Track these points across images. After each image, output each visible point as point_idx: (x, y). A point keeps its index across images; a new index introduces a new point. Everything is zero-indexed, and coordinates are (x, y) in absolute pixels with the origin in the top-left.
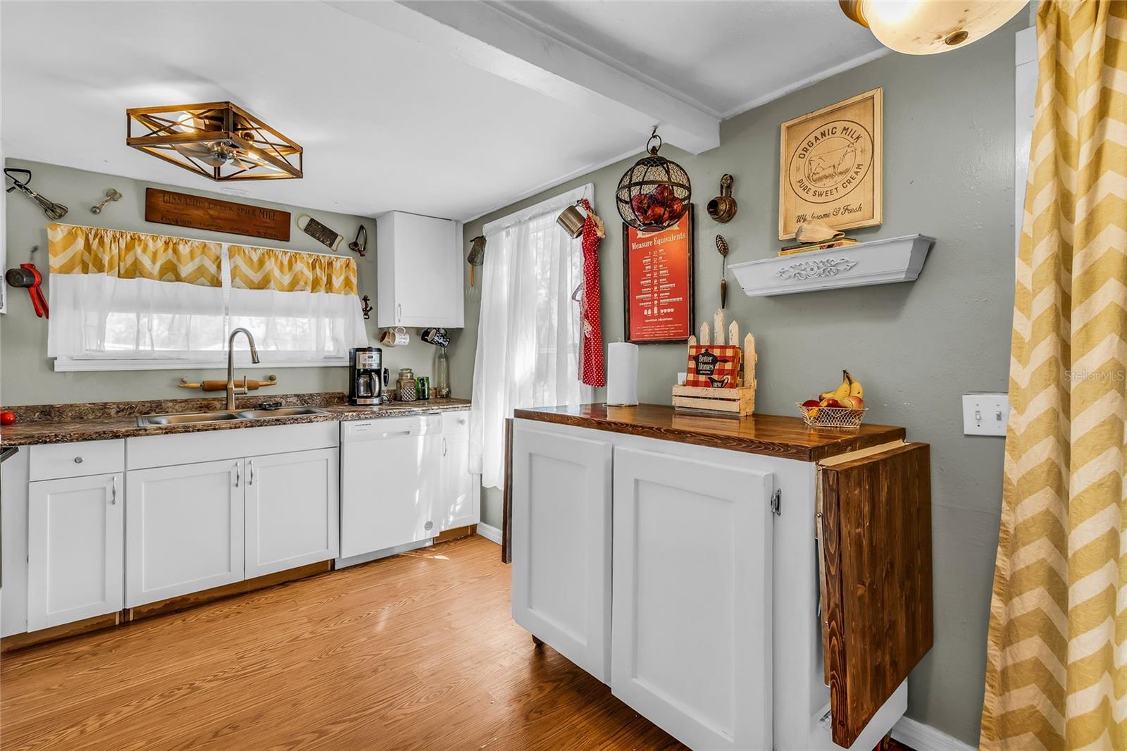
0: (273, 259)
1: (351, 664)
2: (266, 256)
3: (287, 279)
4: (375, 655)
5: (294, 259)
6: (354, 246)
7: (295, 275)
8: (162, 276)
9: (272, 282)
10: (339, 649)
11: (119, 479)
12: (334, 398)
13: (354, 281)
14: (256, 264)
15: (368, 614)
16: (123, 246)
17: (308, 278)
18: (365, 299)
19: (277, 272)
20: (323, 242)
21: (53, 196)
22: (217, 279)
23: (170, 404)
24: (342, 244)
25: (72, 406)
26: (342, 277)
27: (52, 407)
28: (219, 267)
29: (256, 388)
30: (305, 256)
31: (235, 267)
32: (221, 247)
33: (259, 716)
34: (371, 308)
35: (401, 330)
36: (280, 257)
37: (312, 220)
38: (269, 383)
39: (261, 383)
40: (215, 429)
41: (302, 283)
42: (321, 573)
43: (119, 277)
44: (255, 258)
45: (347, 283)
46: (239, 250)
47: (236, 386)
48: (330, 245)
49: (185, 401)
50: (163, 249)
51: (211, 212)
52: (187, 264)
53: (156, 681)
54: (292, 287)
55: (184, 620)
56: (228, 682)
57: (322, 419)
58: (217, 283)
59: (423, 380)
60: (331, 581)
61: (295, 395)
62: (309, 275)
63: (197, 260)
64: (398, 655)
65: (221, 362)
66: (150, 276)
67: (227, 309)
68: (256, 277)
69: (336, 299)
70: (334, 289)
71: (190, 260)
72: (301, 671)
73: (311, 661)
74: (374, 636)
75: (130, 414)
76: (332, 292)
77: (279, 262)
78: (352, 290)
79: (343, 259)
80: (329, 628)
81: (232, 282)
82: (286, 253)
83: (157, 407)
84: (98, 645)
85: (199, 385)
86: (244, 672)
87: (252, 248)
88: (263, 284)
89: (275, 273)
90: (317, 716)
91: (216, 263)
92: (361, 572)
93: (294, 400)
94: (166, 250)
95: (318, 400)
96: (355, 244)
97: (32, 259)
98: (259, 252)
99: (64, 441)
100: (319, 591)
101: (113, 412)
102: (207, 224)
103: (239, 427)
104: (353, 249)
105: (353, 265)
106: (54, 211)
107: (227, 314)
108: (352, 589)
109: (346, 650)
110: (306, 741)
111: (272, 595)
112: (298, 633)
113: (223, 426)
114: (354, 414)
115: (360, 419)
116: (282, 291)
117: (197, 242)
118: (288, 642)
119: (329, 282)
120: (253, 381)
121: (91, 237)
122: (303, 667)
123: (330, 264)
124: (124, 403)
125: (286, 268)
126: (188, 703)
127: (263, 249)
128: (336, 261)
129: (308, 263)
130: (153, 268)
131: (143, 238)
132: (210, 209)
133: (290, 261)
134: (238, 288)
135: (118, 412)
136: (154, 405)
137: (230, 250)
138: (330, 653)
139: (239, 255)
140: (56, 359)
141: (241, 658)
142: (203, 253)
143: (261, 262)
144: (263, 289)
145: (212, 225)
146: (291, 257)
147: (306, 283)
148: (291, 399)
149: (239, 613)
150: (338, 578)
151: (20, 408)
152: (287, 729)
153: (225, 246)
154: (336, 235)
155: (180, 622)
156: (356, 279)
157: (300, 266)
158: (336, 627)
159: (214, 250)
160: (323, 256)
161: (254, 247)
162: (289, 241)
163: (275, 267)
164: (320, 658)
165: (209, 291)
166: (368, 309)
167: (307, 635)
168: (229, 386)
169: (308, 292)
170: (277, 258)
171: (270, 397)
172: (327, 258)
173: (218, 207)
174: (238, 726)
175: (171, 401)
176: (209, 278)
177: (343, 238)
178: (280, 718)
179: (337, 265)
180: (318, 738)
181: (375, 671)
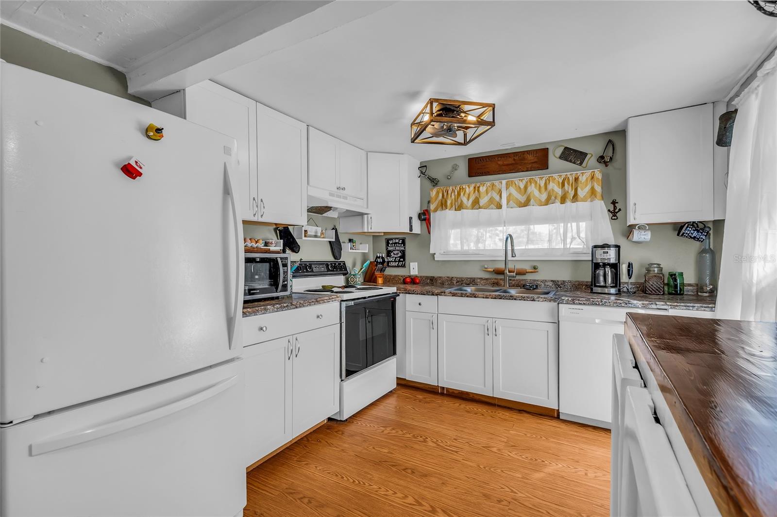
0: (533, 185)
1: (493, 485)
2: (529, 183)
3: (544, 197)
4: (512, 491)
5: (548, 181)
6: (601, 159)
7: (549, 192)
8: (473, 208)
9: (532, 200)
10: (499, 471)
11: (435, 316)
12: (582, 285)
13: (598, 189)
14: (523, 190)
15: (543, 461)
16: (456, 193)
17: (557, 193)
18: (614, 203)
19: (536, 192)
20: (574, 163)
21: (434, 176)
22: (500, 204)
23: (479, 280)
24: (591, 161)
25: (440, 277)
26: (588, 188)
27: (434, 277)
28: (501, 196)
29: (525, 274)
30: (556, 177)
31: (510, 194)
32: (502, 184)
33: (426, 476)
34: (620, 210)
35: (641, 227)
36: (538, 182)
37: (566, 148)
38: (533, 271)
39: (527, 271)
40: (475, 297)
41: (553, 198)
42: (547, 416)
43: (455, 210)
44: (522, 186)
45: (593, 192)
46: (512, 183)
47: (509, 272)
48: (581, 164)
49: (487, 279)
50: (473, 192)
51: (499, 163)
52: (484, 197)
53: (420, 427)
54: (547, 202)
55: (460, 405)
56: (437, 448)
57: (542, 300)
58: (499, 207)
59: (675, 275)
60: (549, 425)
61: (552, 281)
62: (559, 191)
63: (489, 194)
64: (525, 503)
65: (501, 256)
66: (467, 208)
67: (505, 222)
68: (523, 199)
69: (582, 206)
70: (579, 198)
71: (486, 194)
72: (468, 468)
73: (479, 466)
74: (527, 479)
75: (462, 284)
76: (577, 201)
77: (538, 186)
78: (596, 197)
79: (588, 173)
80: (510, 454)
81: (507, 204)
82: (542, 178)
83: (472, 282)
84: (425, 398)
85: (492, 270)
86: (449, 448)
87: (520, 180)
88: (526, 204)
89: (535, 194)
90: (443, 499)
91: (499, 194)
92: (575, 429)
93: (550, 284)
94: (475, 191)
95: (569, 286)
96: (602, 157)
97: (428, 207)
98: (524, 182)
99: (415, 294)
100: (534, 426)
101: (455, 282)
102: (497, 171)
103: (488, 298)
104: (600, 162)
105: (598, 175)
106: (434, 182)
107: (505, 226)
108: (554, 438)
109: (503, 474)
110: (424, 508)
111: (508, 414)
112: (493, 445)
113: (480, 296)
114: (570, 299)
115: (574, 303)
116: (541, 206)
117: (489, 184)
118: (483, 447)
119: (576, 195)
120: (522, 269)
121: (444, 191)
122: (471, 466)
123: (576, 179)
124: (460, 278)
125: (543, 189)
126: (416, 446)
127: (526, 179)
128: (582, 176)
129: (559, 182)
130: (467, 204)
131: (464, 187)
132: (498, 161)
133: (546, 184)
134: (512, 208)
135: (457, 282)
136: (471, 280)
137: (507, 184)
138: (492, 469)
139: (512, 186)
140: (435, 254)
141: (456, 439)
142: (492, 189)
143: (526, 188)
144: (526, 206)
145: (500, 171)
146: (546, 180)
147: (556, 198)
148: (548, 283)
149: (483, 415)
150: (554, 425)
151: (424, 277)
152: (425, 493)
153: (504, 182)
154: (585, 155)
155: (458, 404)
156: (600, 188)
157: (552, 186)
158: (515, 456)
159: (498, 186)
160: (570, 174)
161: (520, 179)
162: (547, 168)
163: (535, 189)
164: (484, 468)
165: (495, 212)
166: (617, 211)
167: (495, 450)
168: (505, 272)
169: (558, 204)
170: (536, 182)
171: (535, 280)
172: (574, 175)
173: (503, 158)
174: (414, 473)
175: (480, 278)
176: (496, 204)
177: (592, 156)
178: (430, 485)
179: (583, 179)
180: (429, 511)
181: (500, 501)
